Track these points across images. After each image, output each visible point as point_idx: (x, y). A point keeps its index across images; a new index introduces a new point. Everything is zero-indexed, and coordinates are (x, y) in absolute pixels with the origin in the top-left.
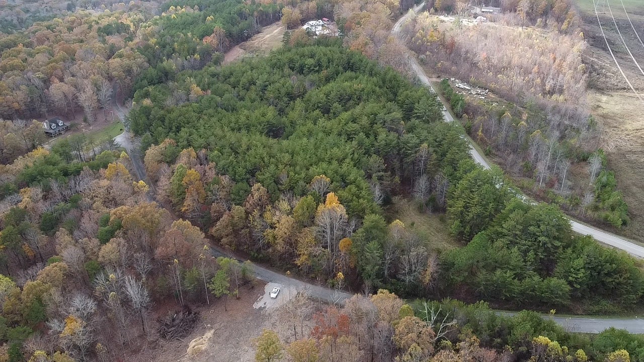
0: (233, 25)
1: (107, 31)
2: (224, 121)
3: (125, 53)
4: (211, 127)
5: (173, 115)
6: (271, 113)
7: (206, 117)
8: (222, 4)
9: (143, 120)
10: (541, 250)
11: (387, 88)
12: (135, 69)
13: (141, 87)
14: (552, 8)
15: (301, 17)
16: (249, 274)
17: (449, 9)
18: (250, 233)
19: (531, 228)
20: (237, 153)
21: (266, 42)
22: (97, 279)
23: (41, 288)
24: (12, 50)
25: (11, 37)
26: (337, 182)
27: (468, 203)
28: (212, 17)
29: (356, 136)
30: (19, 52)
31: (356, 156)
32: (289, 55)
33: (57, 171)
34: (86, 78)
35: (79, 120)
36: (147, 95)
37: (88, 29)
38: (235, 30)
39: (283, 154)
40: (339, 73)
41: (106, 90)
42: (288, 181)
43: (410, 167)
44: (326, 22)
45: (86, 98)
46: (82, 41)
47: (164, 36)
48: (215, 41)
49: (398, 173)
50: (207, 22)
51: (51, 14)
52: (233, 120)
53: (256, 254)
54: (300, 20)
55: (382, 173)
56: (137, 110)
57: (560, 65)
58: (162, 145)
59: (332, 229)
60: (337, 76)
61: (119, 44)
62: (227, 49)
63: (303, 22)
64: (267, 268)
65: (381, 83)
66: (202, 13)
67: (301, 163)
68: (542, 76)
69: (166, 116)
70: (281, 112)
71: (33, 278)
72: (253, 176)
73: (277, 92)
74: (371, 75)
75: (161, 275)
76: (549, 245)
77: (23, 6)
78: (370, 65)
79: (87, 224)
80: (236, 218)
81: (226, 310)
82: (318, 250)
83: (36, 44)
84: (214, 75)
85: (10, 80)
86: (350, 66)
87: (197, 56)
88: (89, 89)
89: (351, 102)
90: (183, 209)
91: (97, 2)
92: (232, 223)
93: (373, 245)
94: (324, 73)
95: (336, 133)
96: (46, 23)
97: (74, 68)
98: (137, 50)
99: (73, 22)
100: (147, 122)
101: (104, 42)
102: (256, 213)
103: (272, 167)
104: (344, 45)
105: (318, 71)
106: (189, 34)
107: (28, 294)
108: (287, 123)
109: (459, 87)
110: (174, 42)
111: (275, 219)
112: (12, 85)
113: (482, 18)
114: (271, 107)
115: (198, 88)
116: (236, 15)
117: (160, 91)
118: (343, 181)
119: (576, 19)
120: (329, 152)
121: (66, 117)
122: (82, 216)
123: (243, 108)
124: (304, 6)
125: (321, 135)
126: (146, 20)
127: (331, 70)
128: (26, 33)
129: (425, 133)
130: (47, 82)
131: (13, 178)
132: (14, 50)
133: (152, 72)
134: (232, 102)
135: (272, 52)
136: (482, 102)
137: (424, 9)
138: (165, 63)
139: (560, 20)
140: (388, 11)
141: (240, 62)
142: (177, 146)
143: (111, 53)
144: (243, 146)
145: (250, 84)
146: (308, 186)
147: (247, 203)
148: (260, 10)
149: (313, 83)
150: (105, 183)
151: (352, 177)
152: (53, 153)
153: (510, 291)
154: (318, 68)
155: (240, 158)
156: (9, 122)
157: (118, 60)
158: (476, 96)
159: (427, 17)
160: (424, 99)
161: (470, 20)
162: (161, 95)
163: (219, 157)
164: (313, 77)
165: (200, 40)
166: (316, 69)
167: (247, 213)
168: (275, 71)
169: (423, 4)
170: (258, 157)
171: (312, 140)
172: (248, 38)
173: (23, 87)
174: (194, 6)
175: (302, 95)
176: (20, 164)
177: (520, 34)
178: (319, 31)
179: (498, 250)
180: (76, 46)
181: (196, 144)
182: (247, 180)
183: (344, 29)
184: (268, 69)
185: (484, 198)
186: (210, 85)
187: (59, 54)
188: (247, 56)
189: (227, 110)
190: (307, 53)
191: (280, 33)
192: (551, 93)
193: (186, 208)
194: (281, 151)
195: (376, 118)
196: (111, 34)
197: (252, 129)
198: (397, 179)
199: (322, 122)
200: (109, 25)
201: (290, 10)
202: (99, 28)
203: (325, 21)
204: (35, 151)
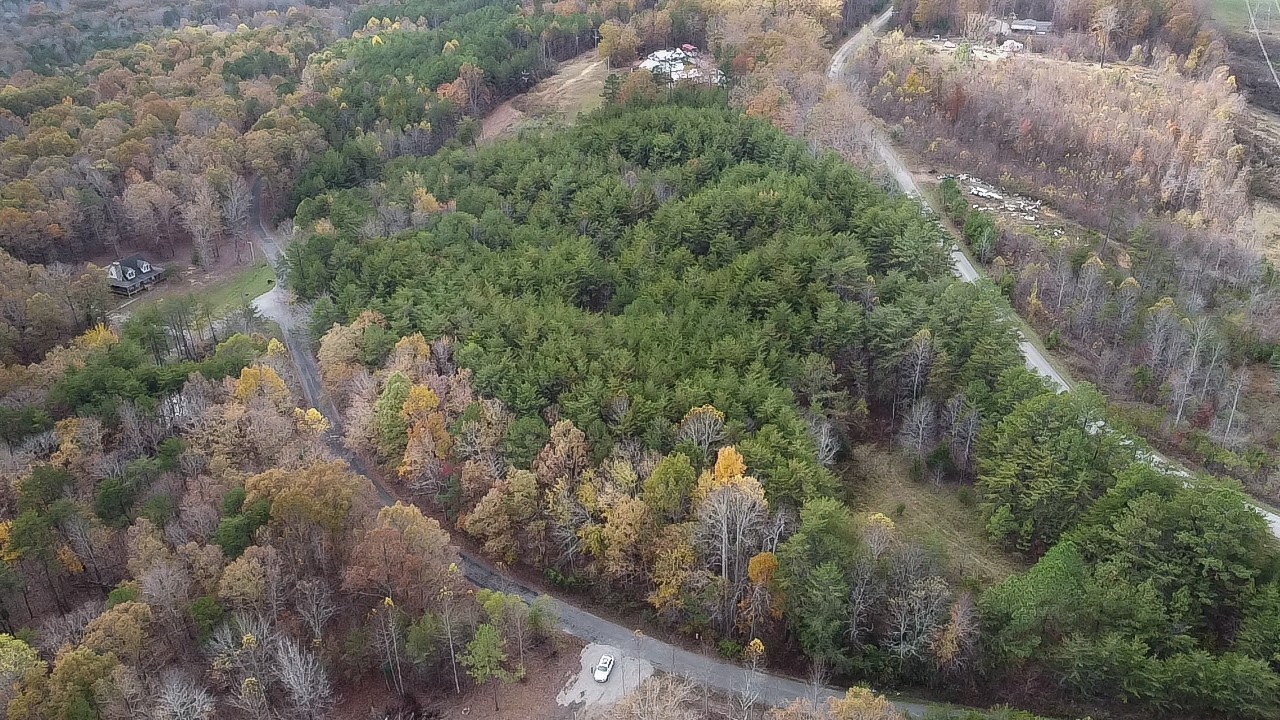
0: (499, 59)
1: (242, 70)
2: (486, 270)
3: (278, 119)
4: (460, 285)
5: (380, 258)
6: (584, 253)
7: (448, 264)
8: (474, 14)
9: (315, 267)
10: (1204, 585)
11: (829, 199)
12: (298, 152)
13: (311, 193)
14: (1162, 23)
15: (639, 42)
16: (545, 622)
17: (942, 25)
18: (548, 528)
19: (1183, 537)
20: (517, 345)
21: (566, 96)
22: (216, 640)
23: (92, 667)
24: (50, 111)
25: (49, 83)
26: (737, 418)
27: (1029, 468)
28: (457, 43)
29: (770, 310)
30: (64, 115)
31: (774, 354)
32: (620, 125)
33: (134, 382)
34: (198, 171)
35: (183, 260)
36: (323, 211)
37: (204, 65)
38: (503, 69)
39: (616, 351)
40: (724, 165)
41: (240, 197)
42: (630, 413)
43: (890, 380)
44: (689, 53)
45: (198, 215)
46: (190, 92)
47: (358, 81)
48: (462, 94)
49: (863, 390)
50: (446, 53)
51: (130, 32)
52: (506, 269)
53: (560, 577)
54: (638, 49)
55: (830, 394)
56: (303, 243)
57: (1190, 148)
58: (355, 325)
59: (732, 532)
60: (721, 170)
61: (267, 99)
62: (488, 110)
63: (644, 51)
64: (583, 607)
65: (816, 188)
66: (435, 32)
67: (657, 372)
68: (1152, 169)
69: (364, 259)
70: (605, 249)
71: (76, 637)
72: (553, 400)
73: (596, 205)
74: (794, 170)
75: (354, 630)
76: (1225, 577)
77: (76, 17)
78: (790, 149)
79: (196, 508)
80: (518, 497)
81: (498, 709)
82: (702, 577)
83: (98, 96)
84: (461, 168)
85: (43, 176)
86: (747, 150)
87: (425, 125)
88: (204, 197)
89: (755, 231)
90: (402, 470)
91: (223, 9)
92: (509, 506)
93: (827, 571)
94: (694, 164)
95: (727, 300)
96: (120, 53)
97: (175, 151)
98: (301, 113)
99: (174, 51)
100: (323, 271)
101: (236, 94)
102: (561, 485)
103: (595, 383)
104: (733, 103)
105: (678, 160)
106: (409, 79)
107: (64, 682)
108: (619, 274)
109: (977, 195)
110: (378, 94)
111: (603, 501)
112: (46, 188)
113: (1016, 44)
114: (584, 239)
115: (430, 196)
116: (504, 39)
117: (350, 204)
118: (751, 414)
119: (1217, 47)
120: (714, 346)
121: (157, 252)
122: (185, 488)
123: (526, 243)
124: (646, 19)
125: (694, 304)
126: (322, 46)
127: (708, 158)
128: (81, 73)
129: (921, 304)
130: (118, 179)
131: (41, 395)
132: (54, 112)
133: (334, 158)
134: (502, 228)
135: (580, 117)
136: (1032, 230)
137: (891, 26)
138: (359, 139)
139: (1181, 48)
140: (820, 31)
141: (515, 136)
142: (389, 327)
143: (250, 119)
144: (529, 331)
145: (538, 189)
146: (675, 427)
147: (542, 464)
148: (554, 28)
149: (669, 187)
150: (234, 412)
151: (769, 407)
152: (126, 339)
153: (1140, 683)
154: (679, 153)
155: (524, 360)
156: (38, 268)
157: (264, 133)
158: (1015, 214)
159: (901, 43)
160: (913, 226)
161: (989, 50)
162: (354, 214)
163: (479, 356)
164: (668, 173)
165: (432, 90)
166: (675, 156)
167: (543, 486)
168: (589, 158)
169: (888, 14)
170: (563, 357)
171: (676, 318)
172: (530, 85)
173: (69, 191)
174: (418, 17)
175: (647, 214)
176: (57, 361)
177: (1099, 78)
178: (678, 72)
179: (1108, 583)
180: (178, 103)
181: (429, 325)
182: (541, 410)
183: (732, 68)
184: (575, 155)
185: (1066, 459)
186: (453, 189)
187: (145, 121)
188: (528, 124)
189: (490, 245)
190: (656, 120)
191: (595, 76)
192: (1174, 205)
193: (409, 468)
194: (611, 342)
195: (814, 268)
196: (250, 76)
197: (546, 289)
198: (862, 405)
199: (695, 274)
200: (248, 58)
201: (617, 28)
202: (227, 65)
203: (688, 50)
204: (90, 334)
